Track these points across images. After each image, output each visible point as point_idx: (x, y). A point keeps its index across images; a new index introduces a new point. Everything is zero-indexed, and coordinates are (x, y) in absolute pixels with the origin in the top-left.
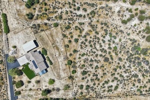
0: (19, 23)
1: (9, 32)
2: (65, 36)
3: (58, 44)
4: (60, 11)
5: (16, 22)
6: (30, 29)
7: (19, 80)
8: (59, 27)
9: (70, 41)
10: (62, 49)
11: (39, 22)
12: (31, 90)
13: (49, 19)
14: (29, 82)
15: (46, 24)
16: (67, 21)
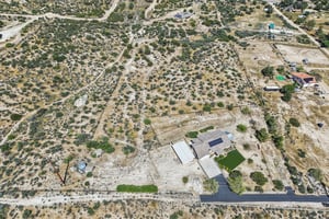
0: (139, 168)
1: (156, 187)
2: (165, 114)
3: (178, 121)
4: (126, 116)
5: (137, 172)
6: (151, 152)
7: (250, 180)
8: (150, 119)
9: (174, 109)
10: (187, 117)
11: (140, 141)
12: (264, 161)
13: (138, 130)
14: (250, 161)
15: (144, 133)
16: (143, 111)
